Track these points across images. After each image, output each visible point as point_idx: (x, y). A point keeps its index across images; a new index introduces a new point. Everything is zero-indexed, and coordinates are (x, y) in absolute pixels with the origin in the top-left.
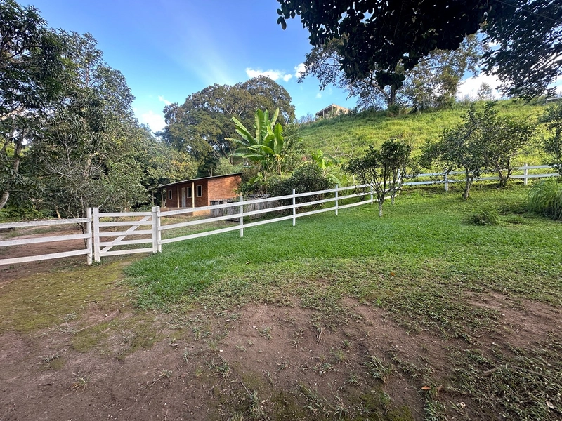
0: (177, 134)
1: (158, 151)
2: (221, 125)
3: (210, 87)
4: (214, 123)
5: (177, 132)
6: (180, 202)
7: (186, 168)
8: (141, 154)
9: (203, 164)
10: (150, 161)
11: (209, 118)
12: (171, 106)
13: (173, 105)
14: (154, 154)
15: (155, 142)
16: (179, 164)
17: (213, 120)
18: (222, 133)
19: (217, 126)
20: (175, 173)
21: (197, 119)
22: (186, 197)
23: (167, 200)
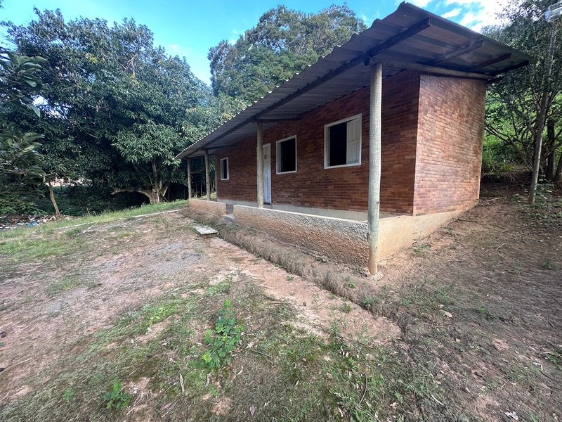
8: (173, 100)
10: (188, 111)
21: (255, 59)
22: (273, 174)
23: (219, 181)
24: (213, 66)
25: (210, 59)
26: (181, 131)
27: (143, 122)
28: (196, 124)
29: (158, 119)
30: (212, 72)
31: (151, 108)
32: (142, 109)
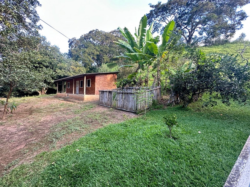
0: (75, 53)
1: (63, 60)
2: (99, 50)
3: (94, 30)
4: (95, 48)
5: (75, 52)
6: (75, 90)
7: (80, 71)
8: (53, 61)
9: (88, 70)
10: (58, 65)
11: (93, 46)
12: (72, 39)
13: (73, 38)
14: (61, 61)
15: (62, 55)
16: (75, 68)
17: (94, 47)
18: (99, 54)
19: (97, 50)
20: (73, 73)
21: (86, 46)
22: (79, 87)
23: (67, 88)
24: (70, 45)
25: (69, 42)
26: (55, 71)
27: (42, 68)
28: (61, 69)
29: (47, 67)
30: (69, 47)
31: (45, 64)
32: (41, 63)
